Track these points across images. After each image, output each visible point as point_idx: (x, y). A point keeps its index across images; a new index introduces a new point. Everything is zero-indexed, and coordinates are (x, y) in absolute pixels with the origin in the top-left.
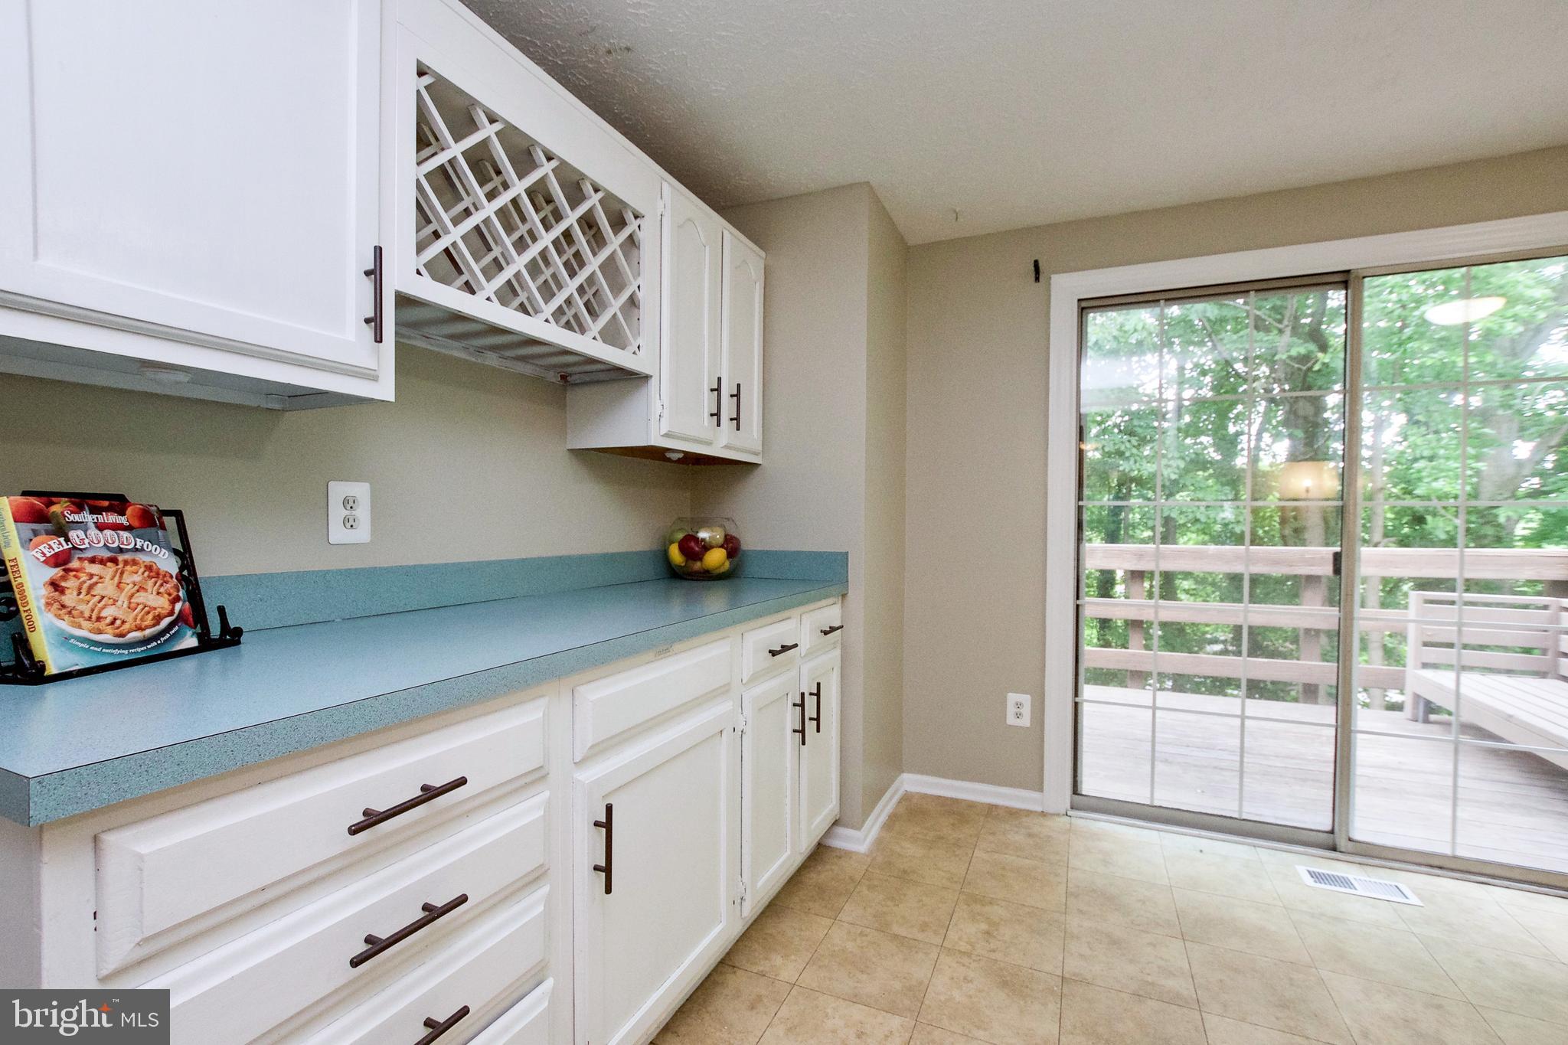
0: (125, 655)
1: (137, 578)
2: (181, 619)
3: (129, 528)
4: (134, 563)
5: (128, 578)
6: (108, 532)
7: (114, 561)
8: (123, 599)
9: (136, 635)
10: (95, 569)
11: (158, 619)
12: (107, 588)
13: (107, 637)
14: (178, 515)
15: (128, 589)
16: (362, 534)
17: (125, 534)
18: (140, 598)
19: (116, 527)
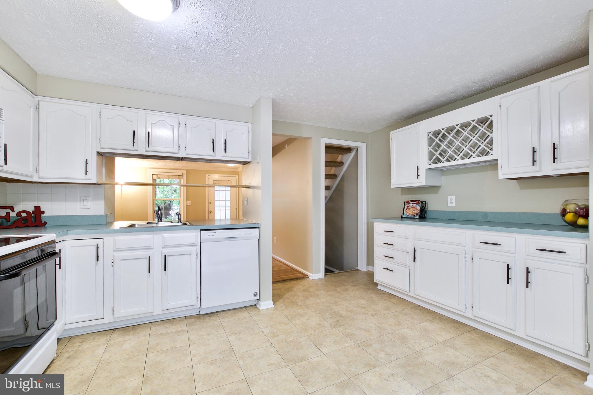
0: (410, 217)
1: (414, 209)
2: (417, 214)
3: (416, 204)
4: (415, 207)
5: (413, 209)
6: (413, 204)
7: (413, 207)
8: (412, 212)
9: (412, 215)
10: (410, 208)
11: (415, 214)
12: (411, 210)
13: (409, 215)
14: (425, 202)
15: (413, 210)
16: (454, 205)
17: (415, 204)
18: (414, 211)
19: (414, 204)
